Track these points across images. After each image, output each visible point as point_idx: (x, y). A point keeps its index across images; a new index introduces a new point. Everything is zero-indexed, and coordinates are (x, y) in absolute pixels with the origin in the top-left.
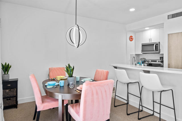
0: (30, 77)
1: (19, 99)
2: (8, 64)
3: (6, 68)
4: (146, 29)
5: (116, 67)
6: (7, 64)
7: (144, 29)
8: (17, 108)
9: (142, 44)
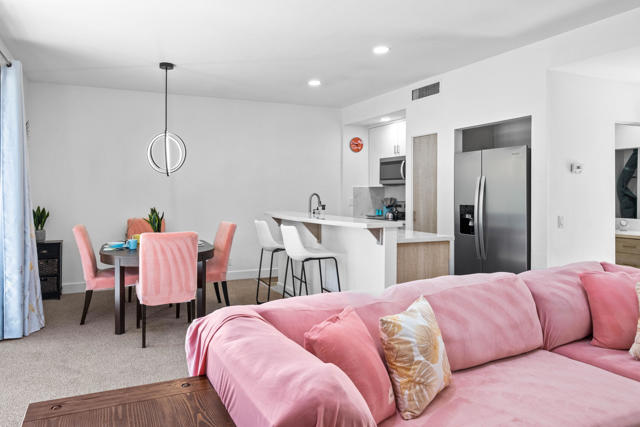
0: (74, 230)
1: (64, 284)
2: (44, 210)
3: (40, 217)
4: (384, 120)
5: (279, 221)
6: (41, 209)
7: (376, 121)
8: (59, 298)
9: (381, 160)
